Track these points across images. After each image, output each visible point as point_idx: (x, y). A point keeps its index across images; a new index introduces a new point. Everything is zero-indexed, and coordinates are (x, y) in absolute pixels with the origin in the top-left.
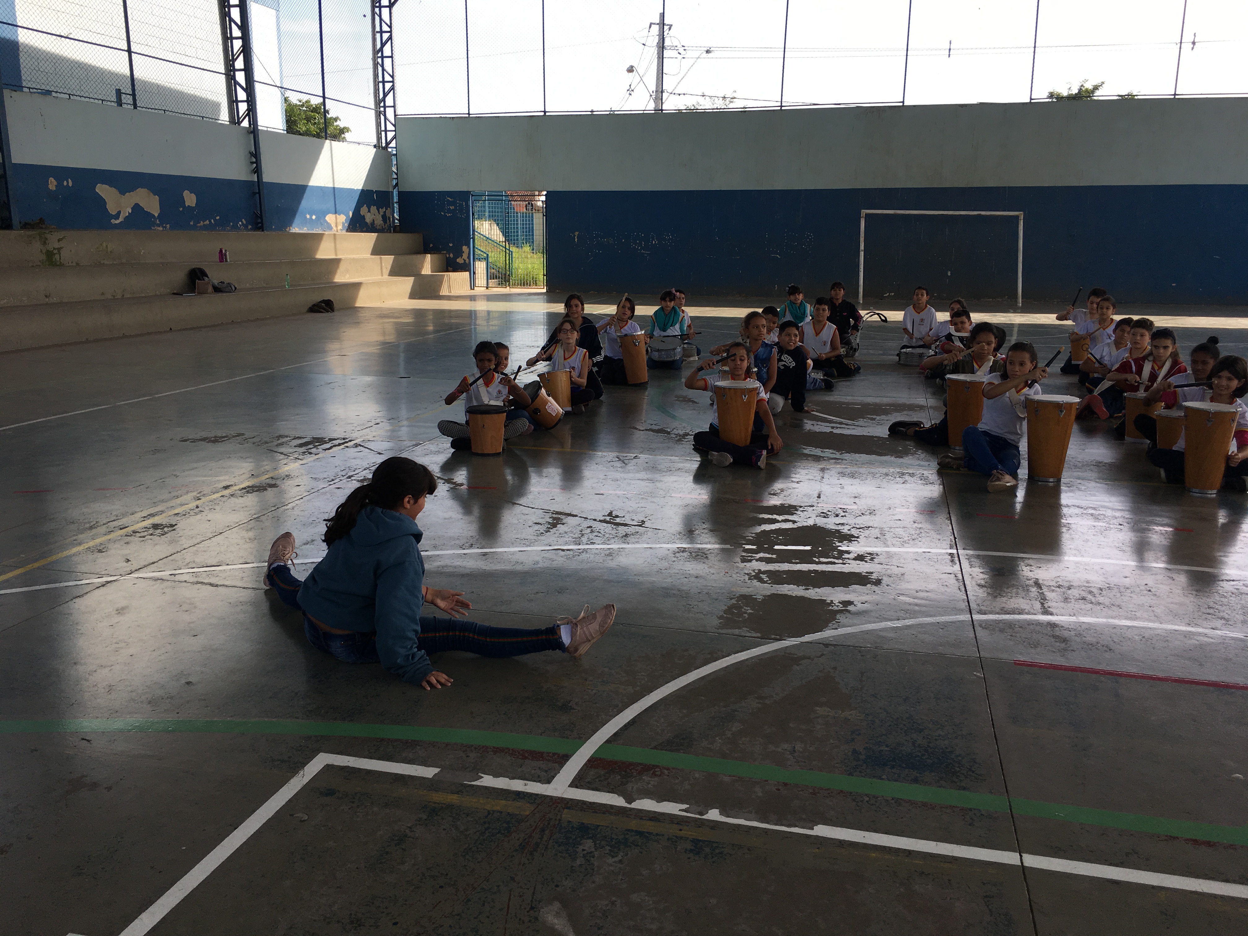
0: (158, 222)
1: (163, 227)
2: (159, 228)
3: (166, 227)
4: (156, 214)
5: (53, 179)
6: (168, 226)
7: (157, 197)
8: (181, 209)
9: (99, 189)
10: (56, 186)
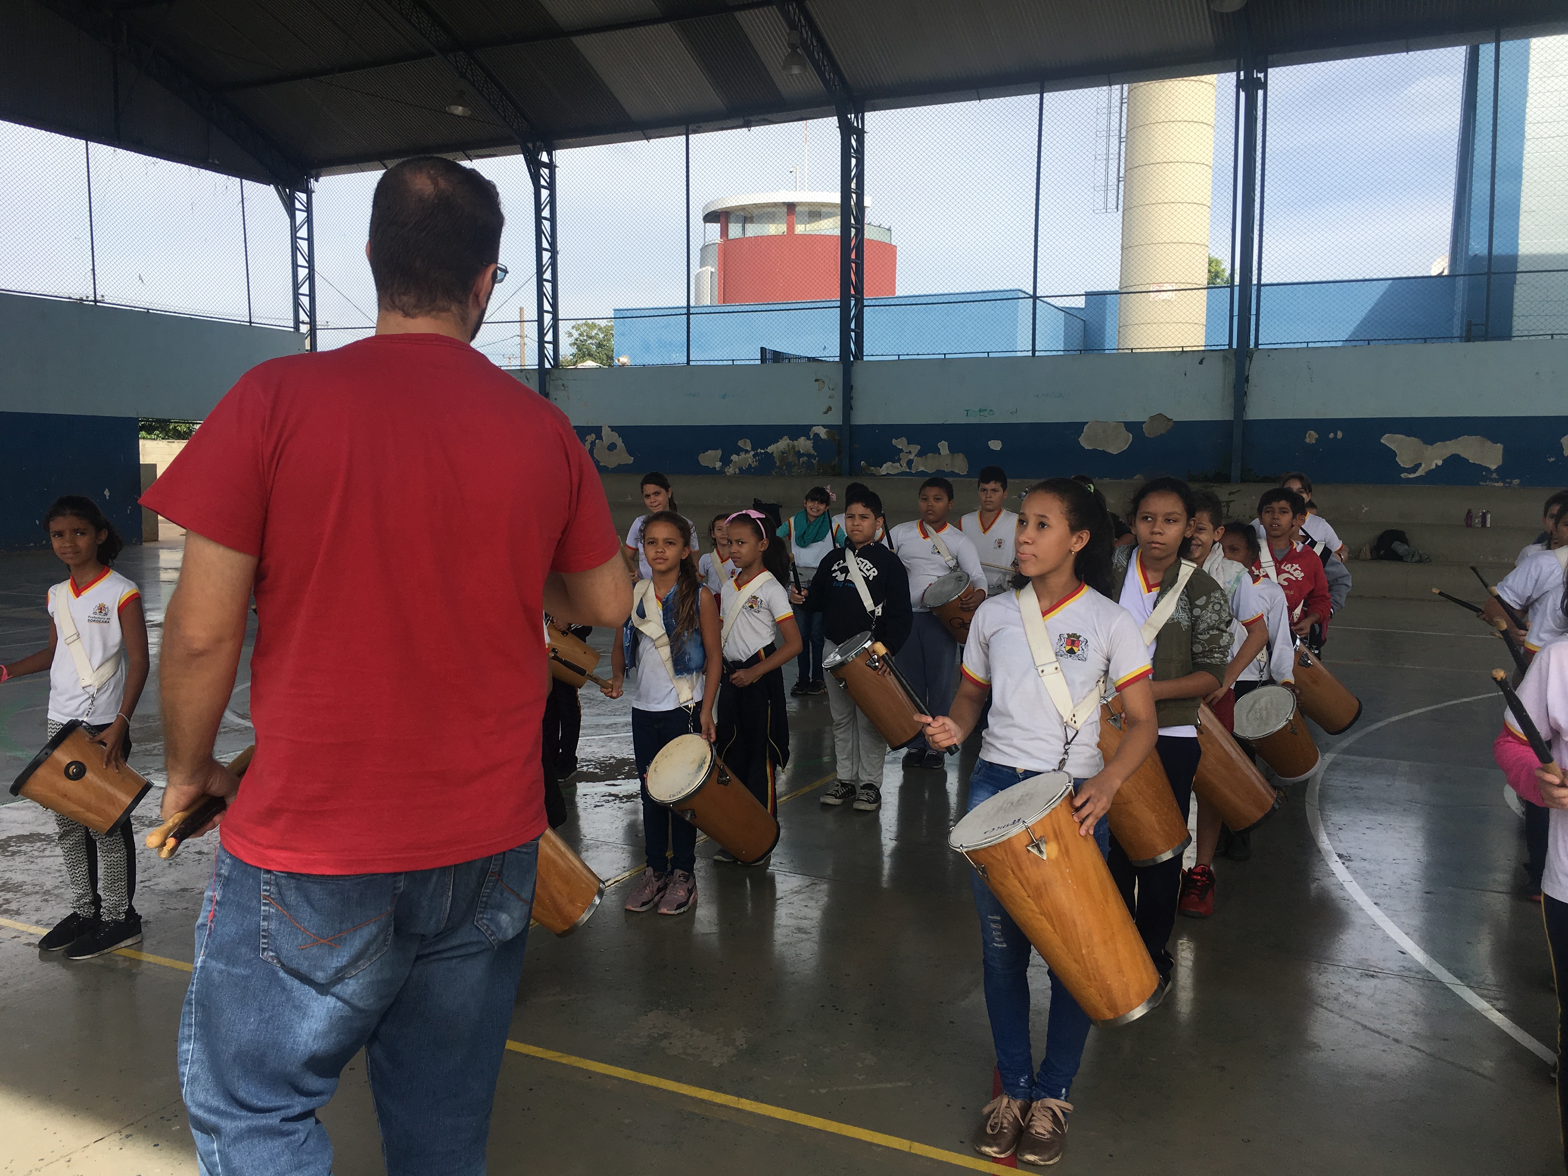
0: (1494, 475)
1: (1504, 482)
2: (1496, 484)
3: (1511, 483)
4: (1493, 467)
5: (1313, 432)
6: (1516, 482)
7: (1500, 446)
8: (1552, 459)
9: (1386, 440)
10: (1316, 439)
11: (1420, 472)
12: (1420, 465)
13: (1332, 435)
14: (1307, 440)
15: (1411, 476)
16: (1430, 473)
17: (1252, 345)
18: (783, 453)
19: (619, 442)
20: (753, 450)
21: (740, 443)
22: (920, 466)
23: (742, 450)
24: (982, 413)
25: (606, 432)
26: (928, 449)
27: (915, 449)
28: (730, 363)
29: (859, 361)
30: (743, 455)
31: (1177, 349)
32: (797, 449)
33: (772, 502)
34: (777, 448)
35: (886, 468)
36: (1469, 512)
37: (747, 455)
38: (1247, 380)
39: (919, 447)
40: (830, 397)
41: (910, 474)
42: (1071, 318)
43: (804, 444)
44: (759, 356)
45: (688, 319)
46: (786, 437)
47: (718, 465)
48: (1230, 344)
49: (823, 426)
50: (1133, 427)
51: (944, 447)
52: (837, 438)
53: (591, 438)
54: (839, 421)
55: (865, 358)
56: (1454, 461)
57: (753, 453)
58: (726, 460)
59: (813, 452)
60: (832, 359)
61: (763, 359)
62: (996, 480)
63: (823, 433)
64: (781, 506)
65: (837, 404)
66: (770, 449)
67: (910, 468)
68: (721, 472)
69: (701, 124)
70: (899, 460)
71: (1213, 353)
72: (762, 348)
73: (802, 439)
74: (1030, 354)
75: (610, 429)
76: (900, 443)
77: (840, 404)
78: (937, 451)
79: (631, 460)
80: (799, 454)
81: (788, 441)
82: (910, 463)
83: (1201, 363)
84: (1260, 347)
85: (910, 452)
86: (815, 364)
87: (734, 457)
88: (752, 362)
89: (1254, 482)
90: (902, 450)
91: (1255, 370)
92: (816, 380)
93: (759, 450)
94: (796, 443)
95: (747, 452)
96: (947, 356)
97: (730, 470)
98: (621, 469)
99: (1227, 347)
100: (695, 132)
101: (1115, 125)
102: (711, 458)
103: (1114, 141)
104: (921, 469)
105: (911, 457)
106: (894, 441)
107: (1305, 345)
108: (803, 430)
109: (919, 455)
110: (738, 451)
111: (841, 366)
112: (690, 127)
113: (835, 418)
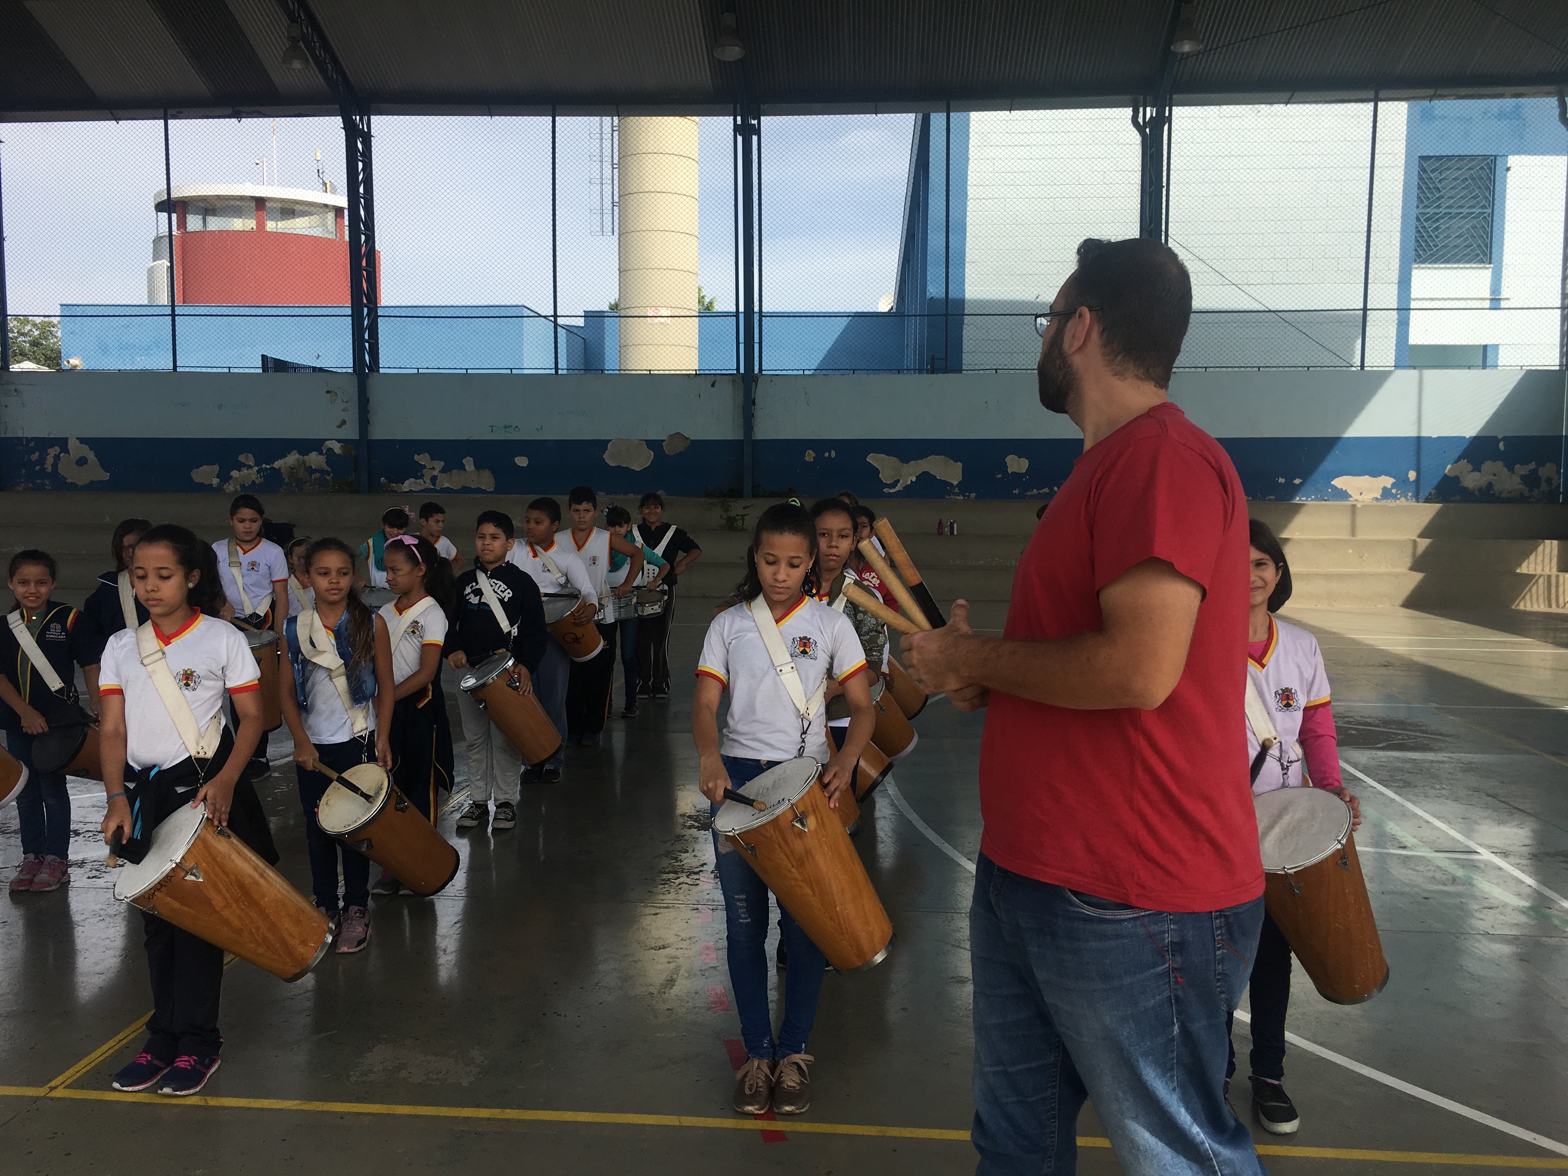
0: (956, 490)
1: (964, 496)
2: (958, 497)
3: (969, 496)
4: (955, 483)
5: (811, 452)
6: (973, 495)
7: (960, 464)
8: (999, 476)
9: (871, 459)
10: (814, 458)
11: (899, 487)
12: (899, 481)
13: (827, 454)
14: (807, 459)
15: (892, 491)
16: (907, 488)
17: (756, 371)
18: (292, 469)
19: (91, 456)
20: (256, 465)
21: (241, 458)
22: (445, 482)
23: (244, 465)
24: (507, 430)
25: (73, 444)
26: (453, 464)
27: (439, 465)
28: (226, 370)
29: (375, 374)
30: (245, 471)
31: (691, 372)
32: (307, 465)
33: (283, 521)
34: (285, 463)
35: (408, 485)
36: (940, 522)
37: (250, 471)
38: (754, 403)
39: (442, 463)
40: (343, 410)
41: (434, 490)
42: (571, 335)
43: (315, 459)
44: (260, 364)
45: (174, 321)
46: (295, 452)
47: (215, 481)
48: (738, 369)
49: (336, 440)
50: (654, 445)
51: (469, 463)
52: (353, 453)
53: (53, 451)
54: (355, 436)
55: (382, 371)
56: (925, 478)
57: (257, 468)
58: (224, 477)
59: (326, 468)
60: (344, 370)
61: (265, 367)
62: (588, 501)
63: (337, 448)
64: (294, 526)
65: (352, 416)
66: (277, 464)
67: (434, 484)
68: (219, 490)
69: (182, 110)
70: (422, 477)
71: (723, 377)
72: (263, 356)
73: (313, 455)
74: (553, 372)
75: (78, 442)
76: (422, 459)
77: (356, 417)
78: (462, 467)
79: (106, 476)
80: (310, 470)
81: (297, 456)
82: (434, 479)
83: (713, 385)
84: (764, 372)
85: (433, 468)
86: (325, 374)
87: (235, 473)
88: (252, 371)
89: (764, 496)
90: (424, 467)
91: (761, 392)
92: (328, 392)
93: (264, 466)
94: (306, 458)
95: (249, 467)
96: (469, 371)
97: (230, 487)
98: (93, 487)
99: (735, 372)
100: (175, 117)
101: (607, 152)
102: (207, 474)
103: (607, 167)
104: (446, 485)
105: (435, 473)
106: (416, 457)
107: (801, 372)
108: (315, 445)
109: (443, 471)
110: (239, 466)
111: (355, 379)
112: (169, 112)
113: (351, 432)
